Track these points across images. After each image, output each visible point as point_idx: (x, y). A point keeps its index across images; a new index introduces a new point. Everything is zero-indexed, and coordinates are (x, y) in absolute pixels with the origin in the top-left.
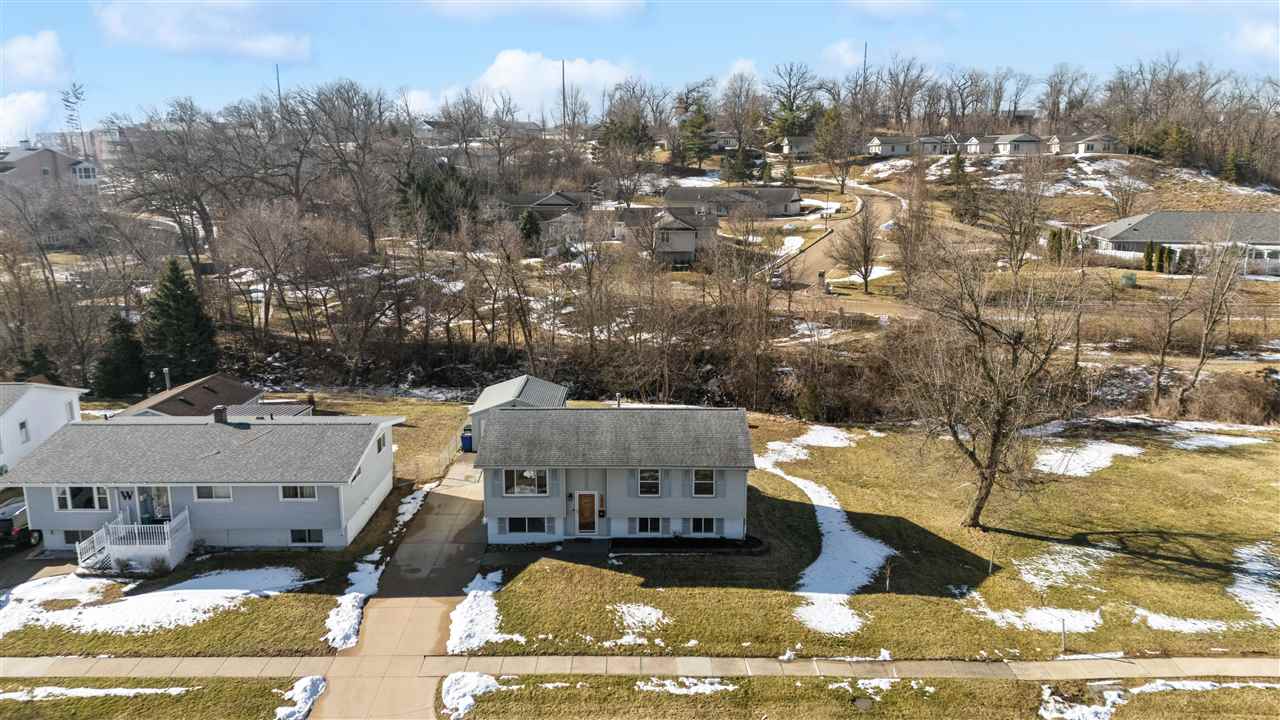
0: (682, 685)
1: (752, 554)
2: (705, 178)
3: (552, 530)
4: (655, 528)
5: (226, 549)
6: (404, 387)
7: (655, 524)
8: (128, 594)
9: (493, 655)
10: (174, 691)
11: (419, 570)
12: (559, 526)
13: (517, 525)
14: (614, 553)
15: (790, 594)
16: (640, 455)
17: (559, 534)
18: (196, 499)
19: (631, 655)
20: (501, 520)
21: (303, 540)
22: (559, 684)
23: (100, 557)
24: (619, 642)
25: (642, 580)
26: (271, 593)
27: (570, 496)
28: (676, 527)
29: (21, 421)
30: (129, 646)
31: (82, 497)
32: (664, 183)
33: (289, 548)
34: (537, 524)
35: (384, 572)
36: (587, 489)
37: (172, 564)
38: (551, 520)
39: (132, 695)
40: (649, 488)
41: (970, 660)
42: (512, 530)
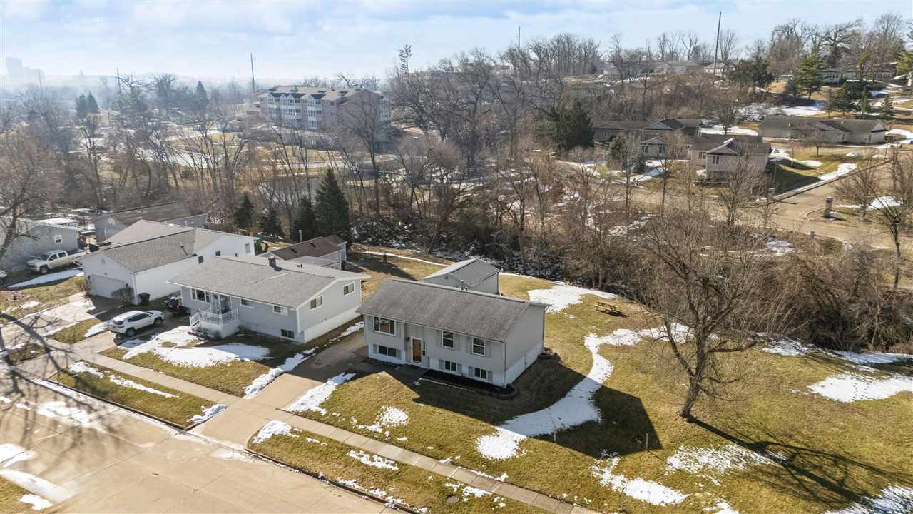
0: (372, 459)
1: (498, 398)
2: (811, 108)
3: (400, 357)
4: (454, 368)
5: (255, 333)
6: (467, 253)
7: (454, 366)
8: (197, 346)
9: (305, 417)
10: (168, 395)
11: (320, 364)
12: (403, 354)
13: (383, 350)
14: (423, 378)
15: (491, 426)
16: (444, 323)
17: (403, 361)
18: (241, 305)
19: (367, 436)
20: (375, 345)
21: (286, 336)
22: (314, 440)
23: (198, 325)
24: (368, 427)
25: (418, 396)
26: (246, 360)
27: (407, 339)
28: (465, 371)
29: (217, 251)
30: (174, 371)
31: (201, 295)
32: (773, 110)
33: (279, 338)
34: (392, 352)
35: (305, 361)
36: (417, 336)
37: (224, 336)
38: (399, 351)
39: (153, 393)
40: (448, 343)
41: (552, 497)
42: (380, 352)
